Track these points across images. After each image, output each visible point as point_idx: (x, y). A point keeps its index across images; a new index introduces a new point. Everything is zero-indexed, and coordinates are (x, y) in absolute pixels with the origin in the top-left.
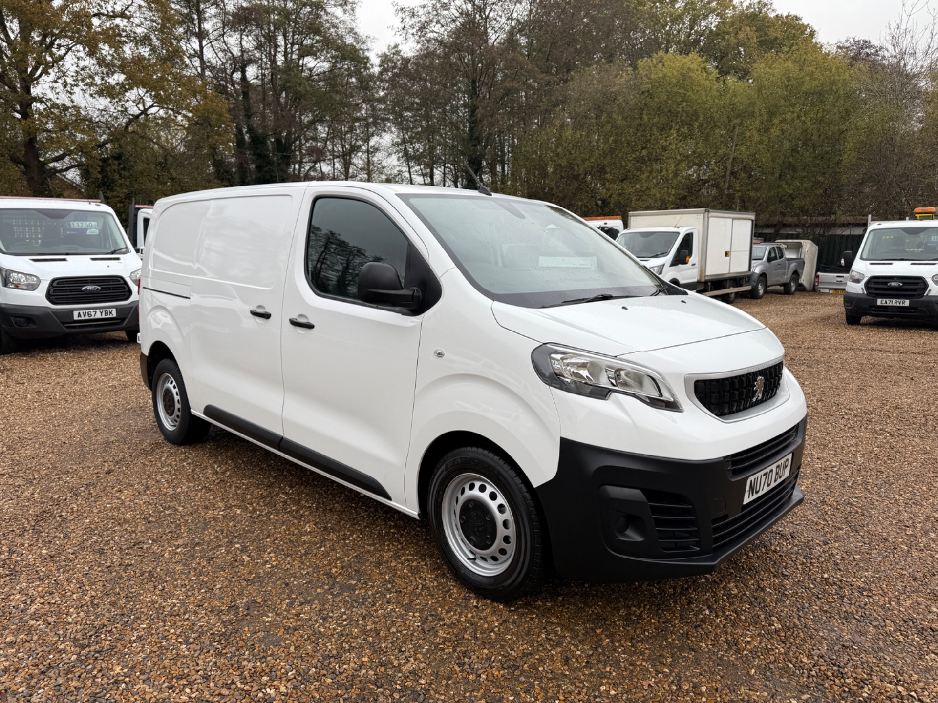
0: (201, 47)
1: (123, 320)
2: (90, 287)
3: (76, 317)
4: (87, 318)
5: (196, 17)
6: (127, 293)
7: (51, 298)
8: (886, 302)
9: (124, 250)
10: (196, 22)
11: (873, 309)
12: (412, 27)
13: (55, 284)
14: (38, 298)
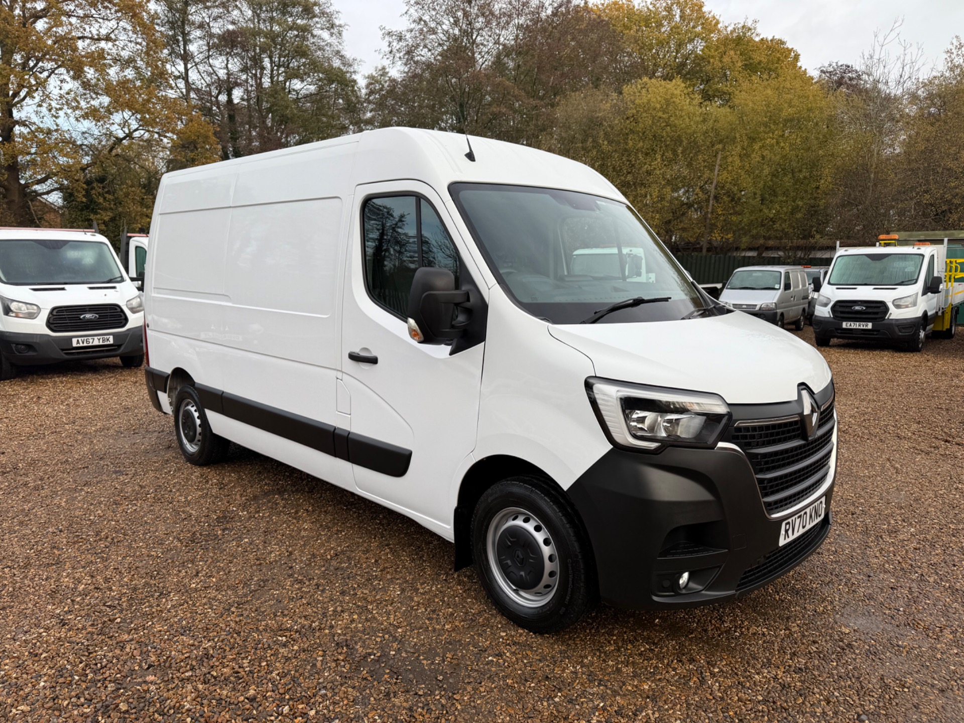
0: (187, 70)
1: (119, 346)
2: (88, 316)
3: (75, 344)
4: (85, 344)
5: (180, 38)
6: (124, 321)
7: (52, 326)
8: (851, 325)
9: (119, 279)
10: (181, 44)
11: (839, 331)
12: (399, 51)
13: (55, 313)
14: (38, 326)
